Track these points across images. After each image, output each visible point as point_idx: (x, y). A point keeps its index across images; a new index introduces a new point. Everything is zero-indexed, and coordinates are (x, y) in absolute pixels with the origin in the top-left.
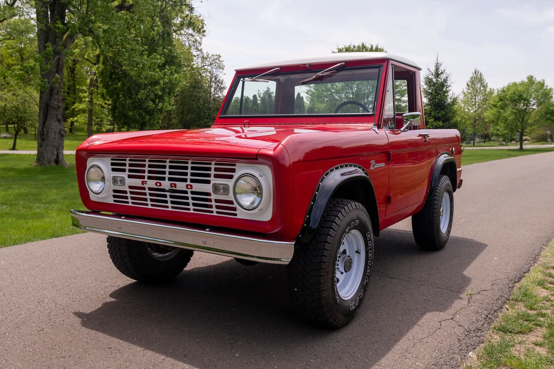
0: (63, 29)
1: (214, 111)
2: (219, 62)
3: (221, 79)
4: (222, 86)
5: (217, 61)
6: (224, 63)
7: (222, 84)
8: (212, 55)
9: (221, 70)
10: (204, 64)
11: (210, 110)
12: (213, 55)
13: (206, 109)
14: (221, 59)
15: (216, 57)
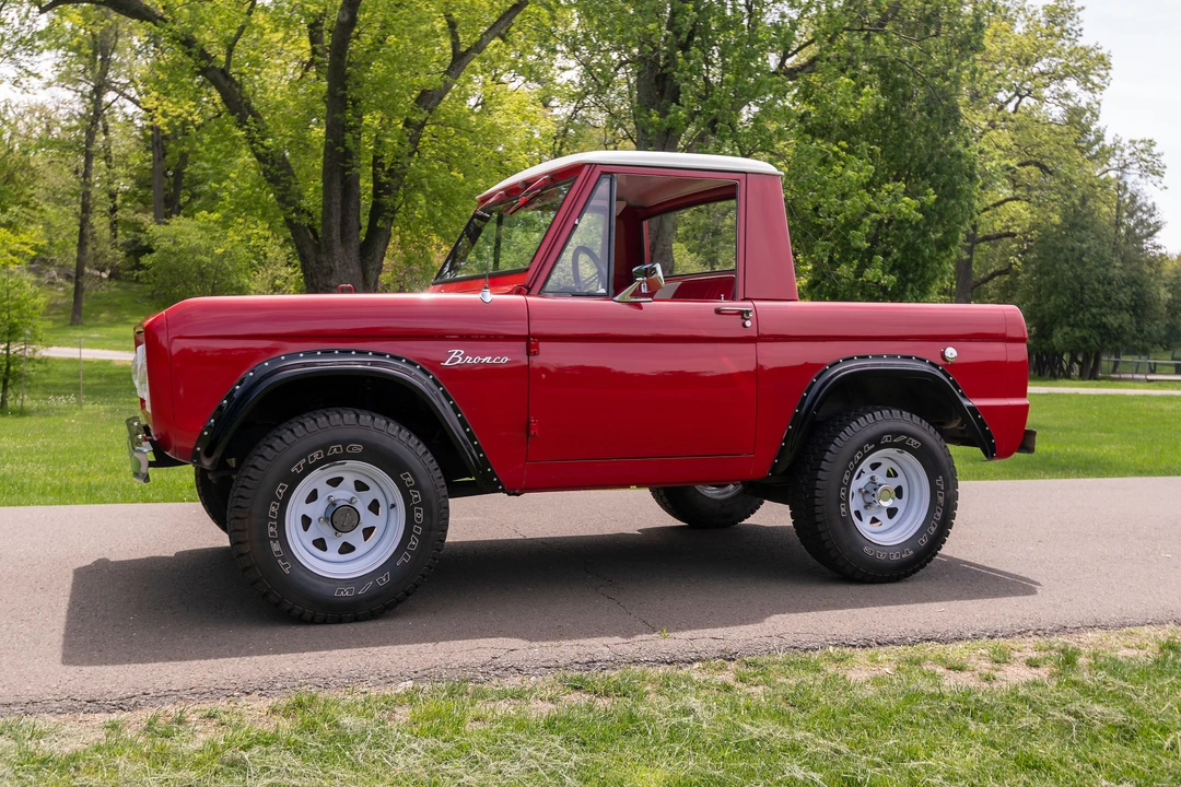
0: (661, 124)
1: (1120, 288)
2: (1149, 159)
3: (1149, 203)
4: (1152, 221)
5: (1145, 156)
6: (1163, 160)
7: (1152, 215)
8: (1131, 141)
9: (1156, 178)
10: (1108, 168)
11: (1109, 284)
12: (1133, 142)
13: (1099, 282)
14: (1155, 150)
15: (1142, 146)
